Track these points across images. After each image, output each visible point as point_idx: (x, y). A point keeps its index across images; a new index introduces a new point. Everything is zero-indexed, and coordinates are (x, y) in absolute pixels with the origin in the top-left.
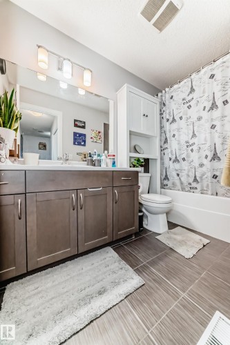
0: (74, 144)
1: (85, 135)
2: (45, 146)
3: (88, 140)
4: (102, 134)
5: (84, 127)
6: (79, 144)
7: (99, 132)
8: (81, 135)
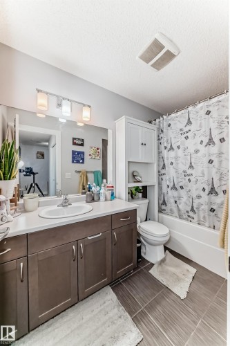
0: (73, 162)
1: (83, 153)
2: (43, 155)
3: (87, 157)
4: (100, 151)
5: (82, 145)
6: (78, 162)
7: (98, 149)
8: (79, 153)
